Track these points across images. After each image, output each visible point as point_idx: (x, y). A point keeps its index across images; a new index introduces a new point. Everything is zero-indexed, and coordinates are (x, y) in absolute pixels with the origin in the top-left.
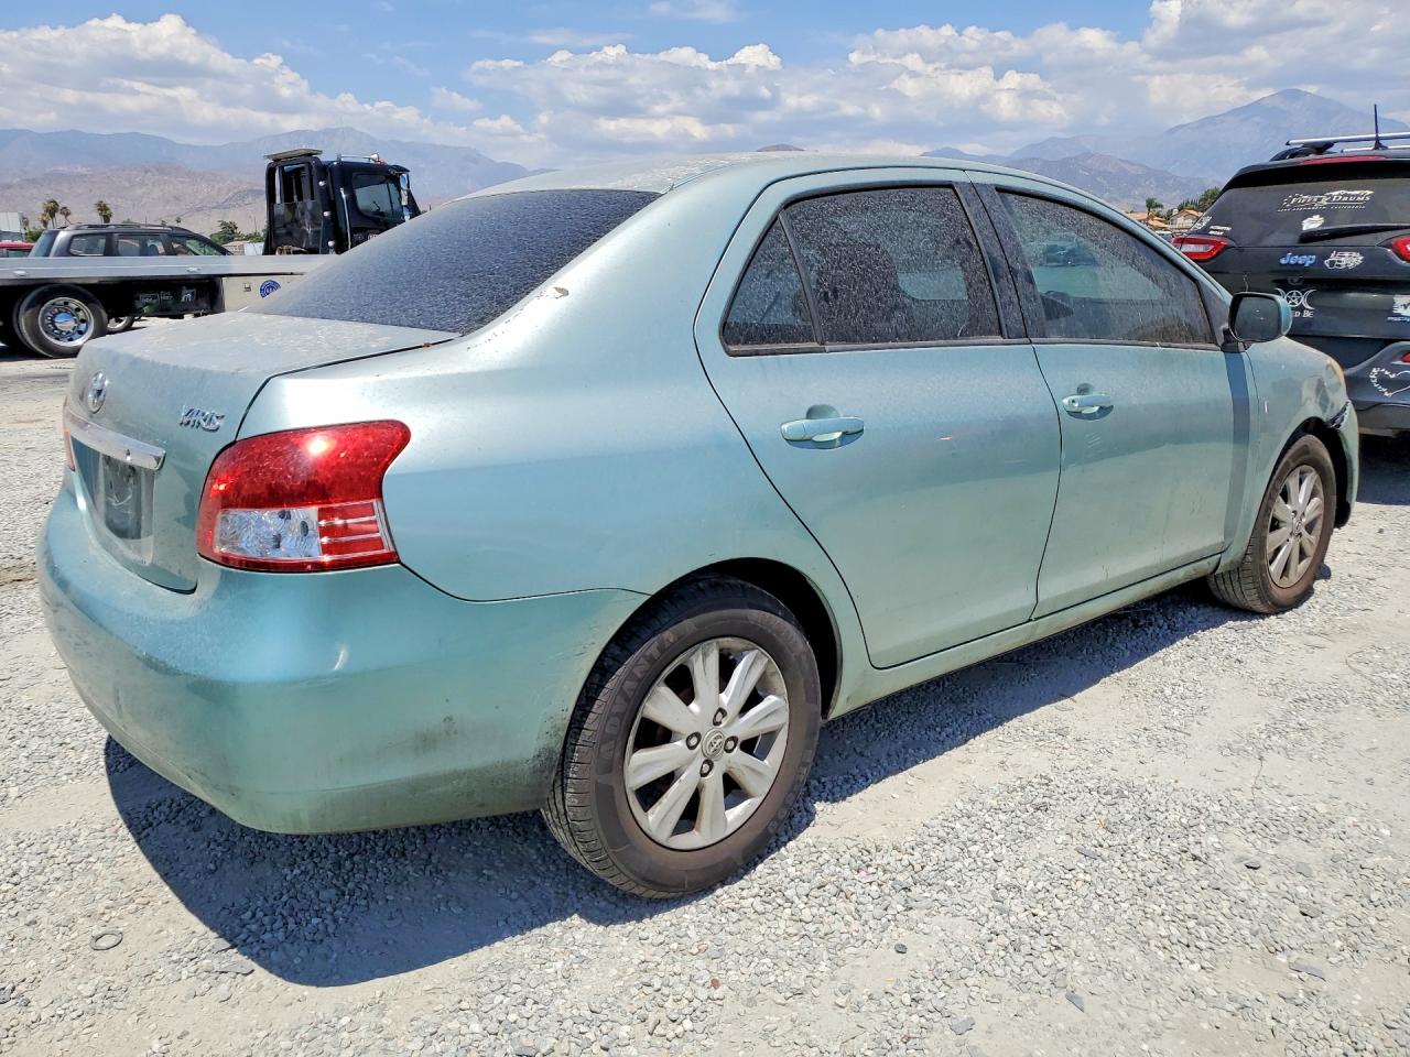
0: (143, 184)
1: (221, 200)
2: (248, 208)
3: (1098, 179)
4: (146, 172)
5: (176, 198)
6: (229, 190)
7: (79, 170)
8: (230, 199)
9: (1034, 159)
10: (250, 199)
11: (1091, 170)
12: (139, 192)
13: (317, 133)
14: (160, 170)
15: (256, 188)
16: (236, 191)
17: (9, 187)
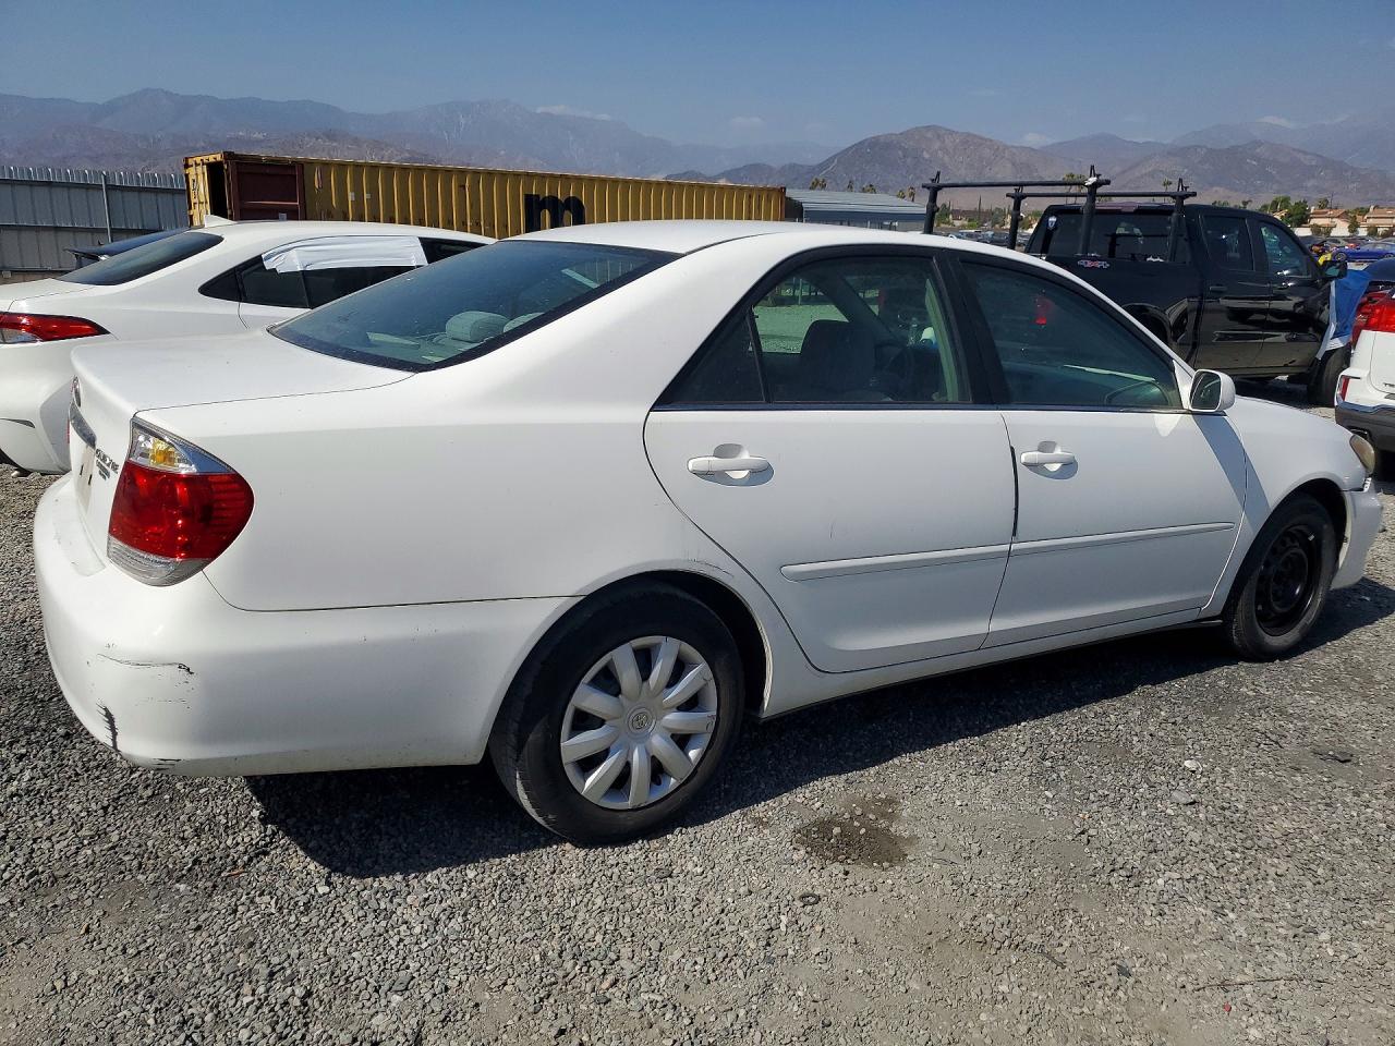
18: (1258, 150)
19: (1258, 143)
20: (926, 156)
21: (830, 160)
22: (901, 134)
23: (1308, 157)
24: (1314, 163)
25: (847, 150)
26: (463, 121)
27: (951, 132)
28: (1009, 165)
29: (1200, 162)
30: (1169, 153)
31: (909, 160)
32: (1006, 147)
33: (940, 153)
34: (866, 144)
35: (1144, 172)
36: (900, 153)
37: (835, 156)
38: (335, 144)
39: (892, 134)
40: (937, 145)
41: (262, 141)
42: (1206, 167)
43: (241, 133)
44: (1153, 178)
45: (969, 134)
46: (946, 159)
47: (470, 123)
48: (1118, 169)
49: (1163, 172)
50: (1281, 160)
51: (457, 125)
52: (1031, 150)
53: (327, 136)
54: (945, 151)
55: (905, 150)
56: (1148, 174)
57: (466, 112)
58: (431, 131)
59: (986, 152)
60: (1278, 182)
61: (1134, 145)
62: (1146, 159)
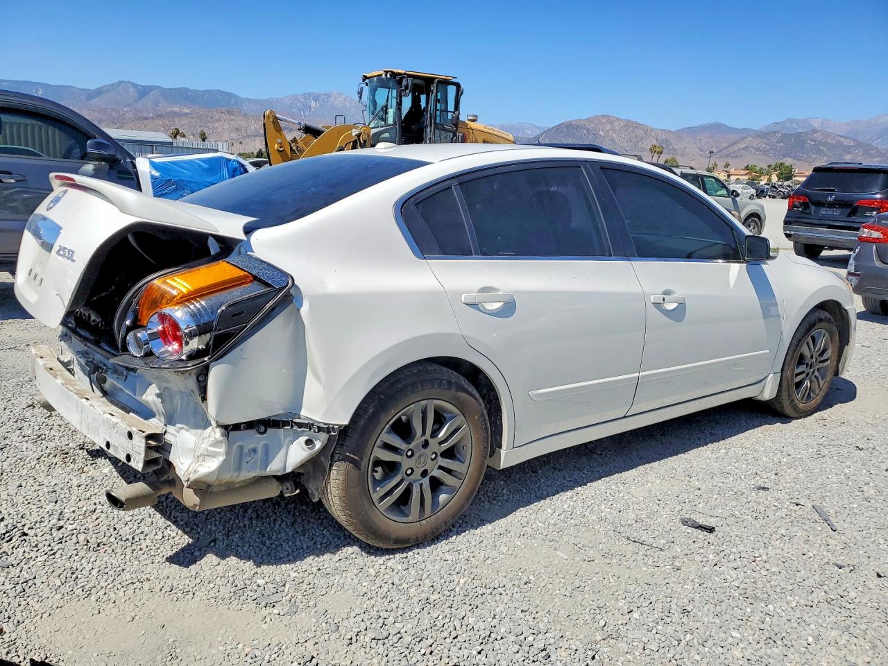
18: (815, 135)
19: (815, 131)
20: (602, 133)
21: (541, 134)
22: (586, 119)
23: (848, 140)
24: (851, 144)
25: (553, 128)
26: (313, 104)
27: (618, 119)
29: (778, 142)
30: (759, 136)
31: (590, 136)
32: (652, 129)
33: (610, 132)
34: (563, 125)
35: (741, 146)
36: (585, 131)
37: (544, 132)
38: (232, 117)
39: (580, 120)
40: (608, 127)
41: (188, 114)
42: (782, 144)
43: (175, 109)
44: (747, 151)
45: (629, 121)
46: (615, 136)
47: (318, 105)
48: (725, 145)
49: (752, 147)
50: (830, 142)
51: (310, 107)
52: (670, 131)
53: (228, 112)
54: (614, 131)
55: (588, 130)
56: (744, 149)
57: (316, 99)
58: (294, 110)
59: (640, 132)
60: (828, 156)
61: (736, 131)
62: (743, 139)
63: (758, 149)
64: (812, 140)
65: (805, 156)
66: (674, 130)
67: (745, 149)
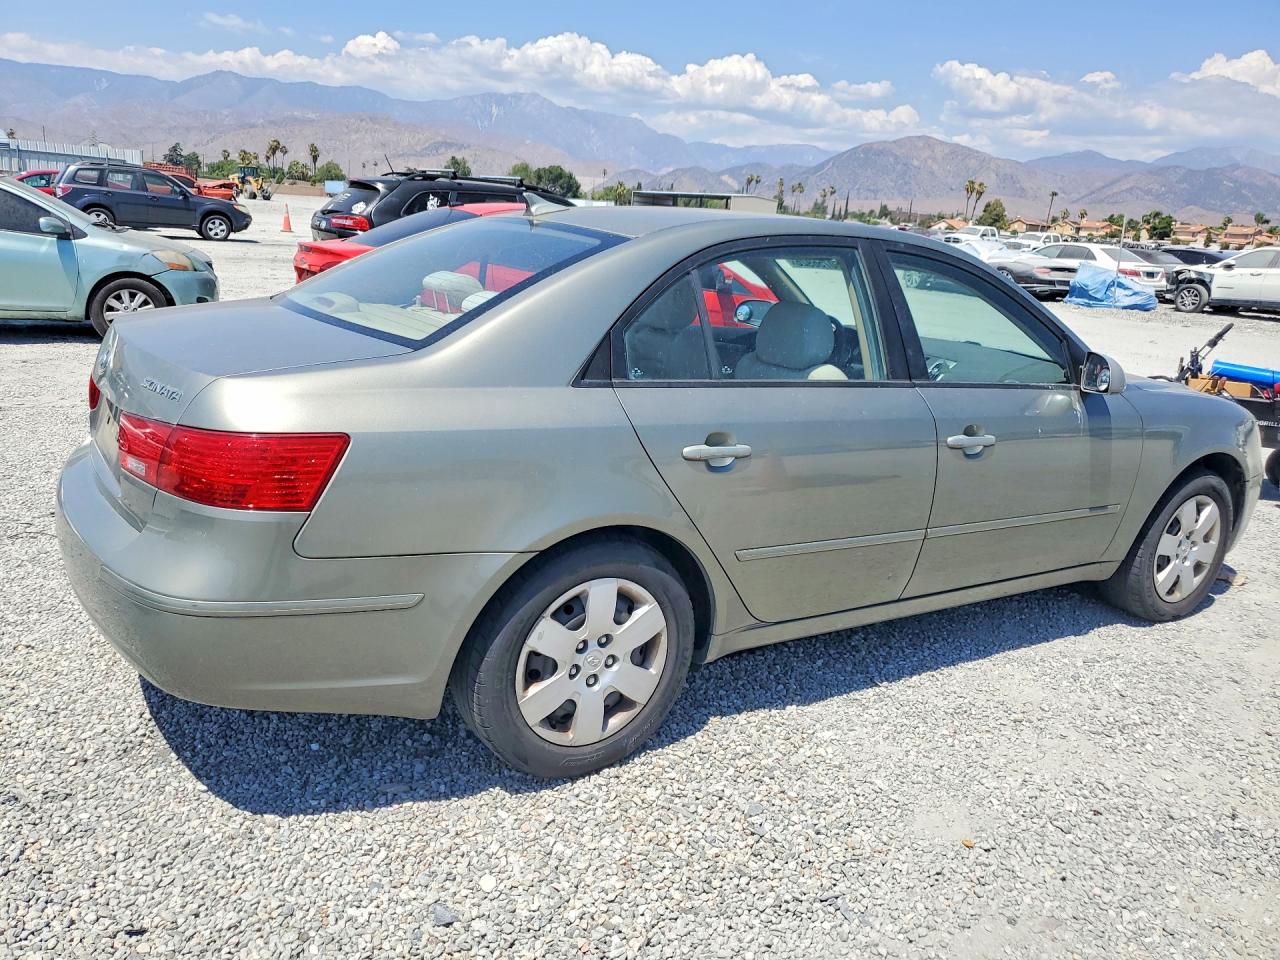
0: (357, 131)
1: (418, 148)
2: (441, 157)
3: (1243, 191)
4: (362, 120)
5: (383, 145)
6: (427, 141)
7: (309, 116)
8: (426, 149)
9: (1177, 167)
10: (443, 150)
11: (1236, 181)
12: (354, 137)
13: (508, 96)
14: (373, 119)
15: (448, 141)
16: (432, 141)
17: (253, 126)
18: (1236, 173)
19: (1236, 166)
20: (916, 163)
21: (828, 162)
22: (894, 142)
25: (844, 153)
26: (495, 111)
27: (941, 143)
28: (993, 176)
29: (1179, 182)
30: (1150, 172)
31: (899, 167)
32: (992, 159)
33: (930, 161)
34: (860, 149)
35: (1124, 187)
36: (891, 159)
37: (831, 159)
38: (377, 126)
39: (885, 142)
40: (926, 154)
41: (312, 121)
42: (1185, 185)
43: (295, 113)
44: (1131, 194)
45: (957, 146)
46: (935, 167)
47: (502, 113)
48: (1099, 184)
49: (1141, 189)
50: (1258, 183)
51: (490, 115)
52: (1017, 163)
53: (371, 119)
54: (934, 159)
55: (896, 157)
56: (1127, 191)
57: (498, 105)
58: (467, 118)
59: (973, 163)
60: (1253, 204)
61: (1117, 163)
62: (1126, 176)
63: (1148, 192)
64: (1231, 180)
65: (1219, 203)
66: (1023, 161)
67: (1130, 190)
